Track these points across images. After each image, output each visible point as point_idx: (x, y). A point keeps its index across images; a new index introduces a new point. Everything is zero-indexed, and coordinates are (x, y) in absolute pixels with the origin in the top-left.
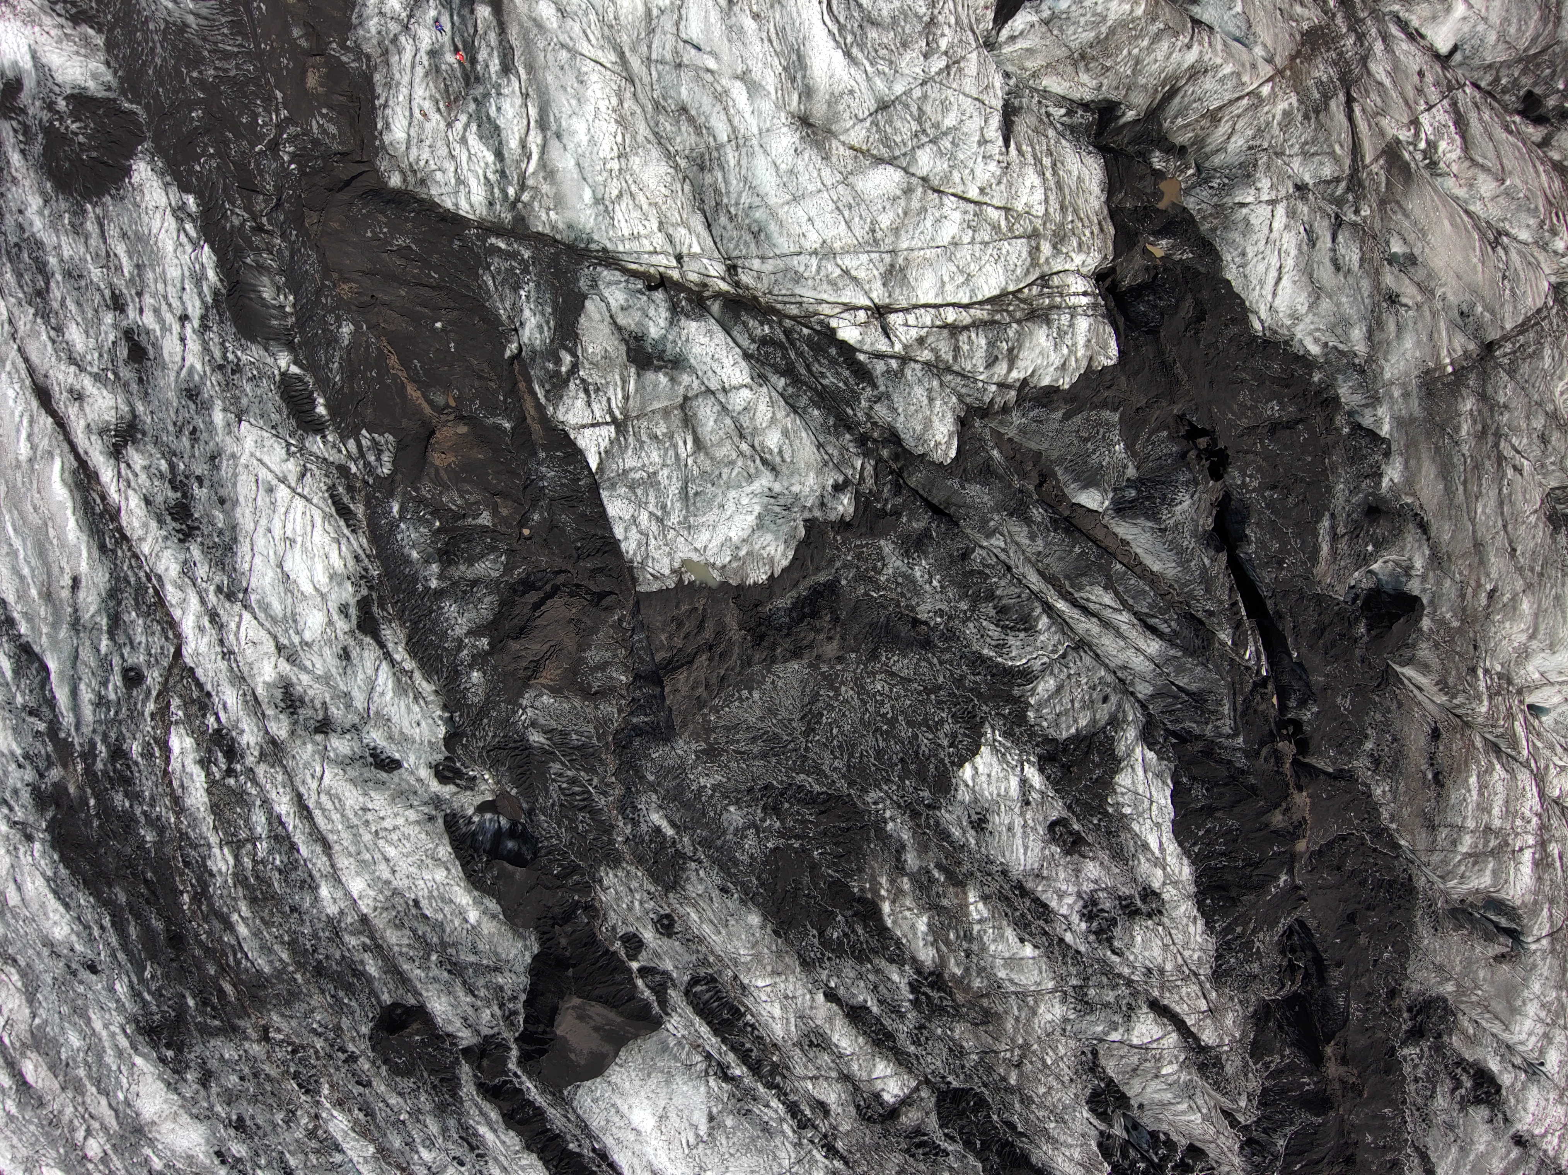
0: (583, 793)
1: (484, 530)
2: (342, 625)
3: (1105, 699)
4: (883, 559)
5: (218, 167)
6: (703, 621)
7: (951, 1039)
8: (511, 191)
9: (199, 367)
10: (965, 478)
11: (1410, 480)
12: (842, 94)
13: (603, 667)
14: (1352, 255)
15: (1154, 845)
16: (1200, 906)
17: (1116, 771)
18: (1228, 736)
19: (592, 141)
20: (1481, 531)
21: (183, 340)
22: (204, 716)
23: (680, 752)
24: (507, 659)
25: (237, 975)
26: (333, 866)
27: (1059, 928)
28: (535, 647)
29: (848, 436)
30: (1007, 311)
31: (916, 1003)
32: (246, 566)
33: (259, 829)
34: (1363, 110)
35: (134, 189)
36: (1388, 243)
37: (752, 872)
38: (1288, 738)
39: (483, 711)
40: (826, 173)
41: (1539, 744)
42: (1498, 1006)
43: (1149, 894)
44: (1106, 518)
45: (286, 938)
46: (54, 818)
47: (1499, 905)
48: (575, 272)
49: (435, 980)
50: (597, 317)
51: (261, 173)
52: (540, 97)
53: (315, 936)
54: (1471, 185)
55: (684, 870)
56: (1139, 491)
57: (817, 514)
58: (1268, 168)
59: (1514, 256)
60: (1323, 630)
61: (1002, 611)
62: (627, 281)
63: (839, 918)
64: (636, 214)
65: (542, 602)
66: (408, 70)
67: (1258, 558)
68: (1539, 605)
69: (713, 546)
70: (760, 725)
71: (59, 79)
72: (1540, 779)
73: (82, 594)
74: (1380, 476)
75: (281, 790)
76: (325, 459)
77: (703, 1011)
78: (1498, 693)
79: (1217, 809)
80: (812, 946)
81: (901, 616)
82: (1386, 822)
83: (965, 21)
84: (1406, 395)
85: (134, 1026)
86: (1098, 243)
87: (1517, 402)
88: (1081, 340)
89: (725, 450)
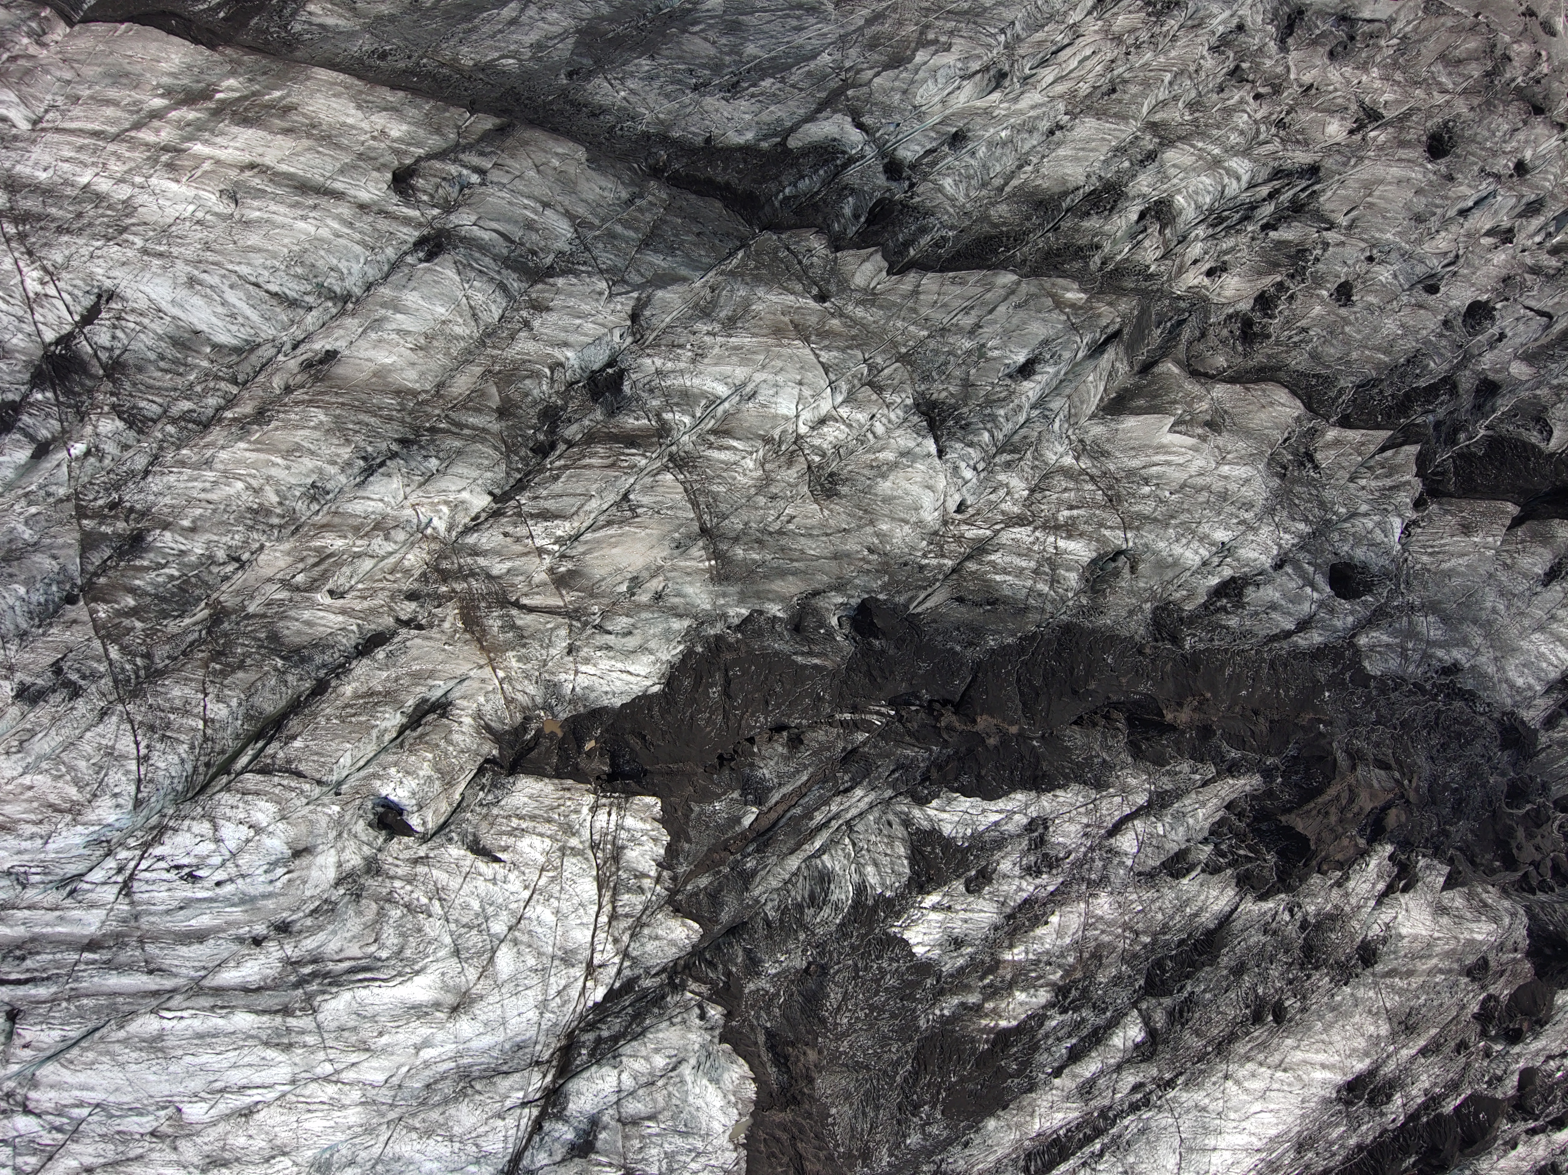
3: (890, 824)
4: (758, 991)
7: (1108, 983)
10: (715, 920)
11: (783, 598)
12: (443, 981)
14: (623, 622)
15: (997, 817)
16: (1046, 790)
17: (940, 832)
18: (931, 754)
19: (439, 1159)
20: (826, 553)
27: (1043, 894)
29: (669, 998)
30: (609, 877)
31: (1076, 1009)
34: (526, 595)
36: (619, 594)
37: (956, 1128)
40: (492, 999)
42: (1170, 574)
43: (1031, 826)
44: (764, 808)
47: (1094, 562)
57: (717, 1033)
58: (553, 672)
61: (812, 899)
62: (533, 1147)
64: (491, 1135)
68: (887, 516)
69: (724, 1120)
72: (1009, 523)
74: (775, 617)
77: (1049, 1166)
78: (942, 547)
79: (980, 772)
80: (1019, 1084)
81: (801, 982)
82: (1015, 640)
84: (724, 595)
86: (577, 796)
87: (744, 515)
88: (640, 825)
89: (660, 1098)
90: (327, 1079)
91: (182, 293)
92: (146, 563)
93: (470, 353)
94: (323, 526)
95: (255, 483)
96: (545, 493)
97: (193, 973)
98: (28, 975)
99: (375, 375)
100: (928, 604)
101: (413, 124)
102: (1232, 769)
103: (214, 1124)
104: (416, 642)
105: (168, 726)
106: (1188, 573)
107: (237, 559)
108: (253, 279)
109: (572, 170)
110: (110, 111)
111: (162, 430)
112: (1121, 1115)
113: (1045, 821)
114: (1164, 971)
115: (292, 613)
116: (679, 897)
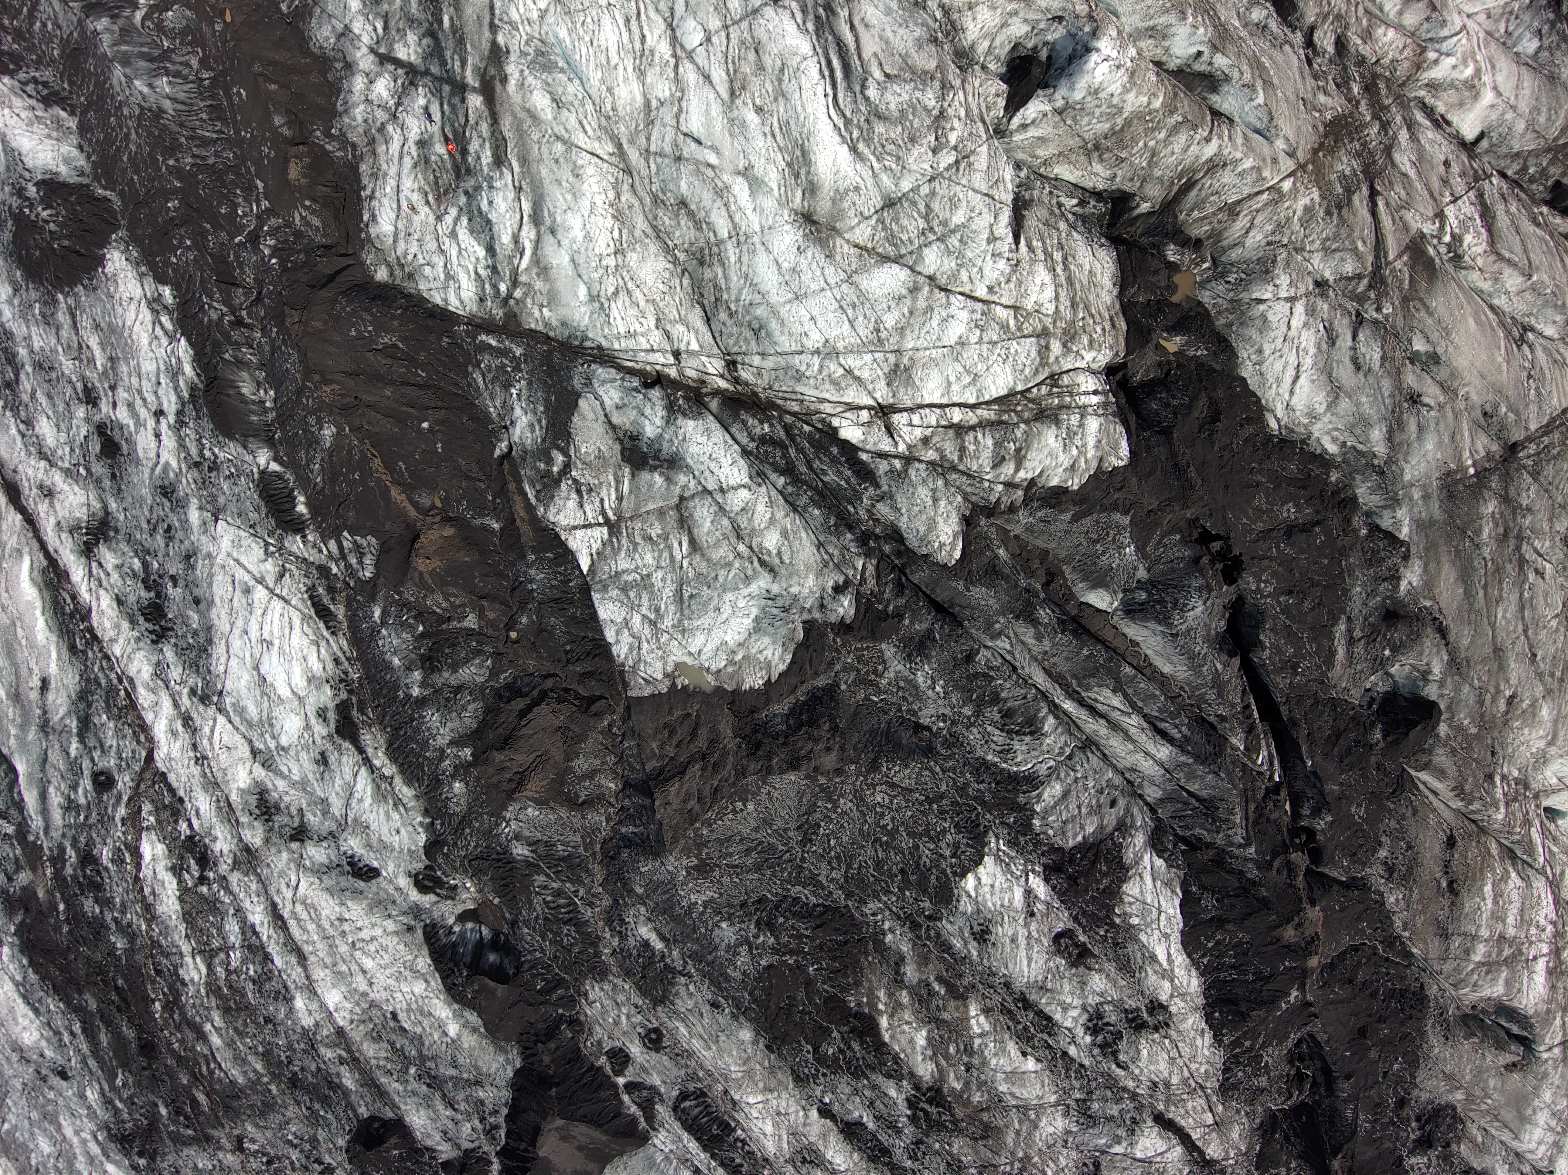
0: (568, 905)
1: (470, 633)
2: (320, 729)
3: (1113, 803)
4: (884, 662)
5: (195, 260)
6: (696, 728)
7: (950, 1153)
8: (503, 287)
9: (174, 464)
10: (970, 580)
11: (1429, 585)
12: (847, 191)
13: (591, 775)
14: (1372, 353)
15: (1162, 957)
16: (1209, 1018)
17: (1123, 880)
18: (1240, 846)
19: (588, 237)
20: (1501, 635)
21: (158, 435)
22: (176, 822)
23: (670, 868)
24: (491, 770)
25: (210, 1085)
26: (308, 977)
27: (1063, 1042)
28: (521, 758)
29: (849, 536)
30: (1015, 411)
31: (913, 1119)
32: (222, 669)
33: (232, 939)
34: (1387, 204)
35: (107, 279)
36: (1410, 341)
37: (745, 989)
38: (1300, 848)
39: (465, 820)
40: (830, 271)
41: (1555, 849)
42: (1508, 1115)
43: (1156, 1007)
44: (1115, 618)
45: (260, 1049)
46: (22, 922)
47: (1512, 1013)
48: (569, 369)
49: (414, 1093)
50: (591, 416)
51: (241, 265)
52: (533, 191)
53: (290, 1047)
54: (1496, 280)
55: (673, 984)
56: (1150, 594)
57: (817, 615)
58: (1288, 264)
59: (1540, 354)
60: (1338, 737)
61: (1007, 714)
62: (622, 379)
63: (835, 1034)
64: (633, 311)
65: (529, 709)
66: (396, 161)
67: (1273, 664)
68: (1559, 711)
69: (708, 650)
70: (754, 835)
71: (30, 164)
72: (1555, 885)
73: (51, 696)
74: (1399, 578)
75: (255, 899)
76: (305, 559)
77: (693, 1127)
78: (1515, 800)
79: (1227, 921)
80: (806, 1062)
81: (903, 721)
82: (1398, 930)
83: (976, 111)
84: (1426, 497)
85: (105, 1133)
86: (1110, 340)
87: (1540, 504)
88: (1091, 441)
89: (721, 552)
113: (1166, 1025)
116: (985, 521)
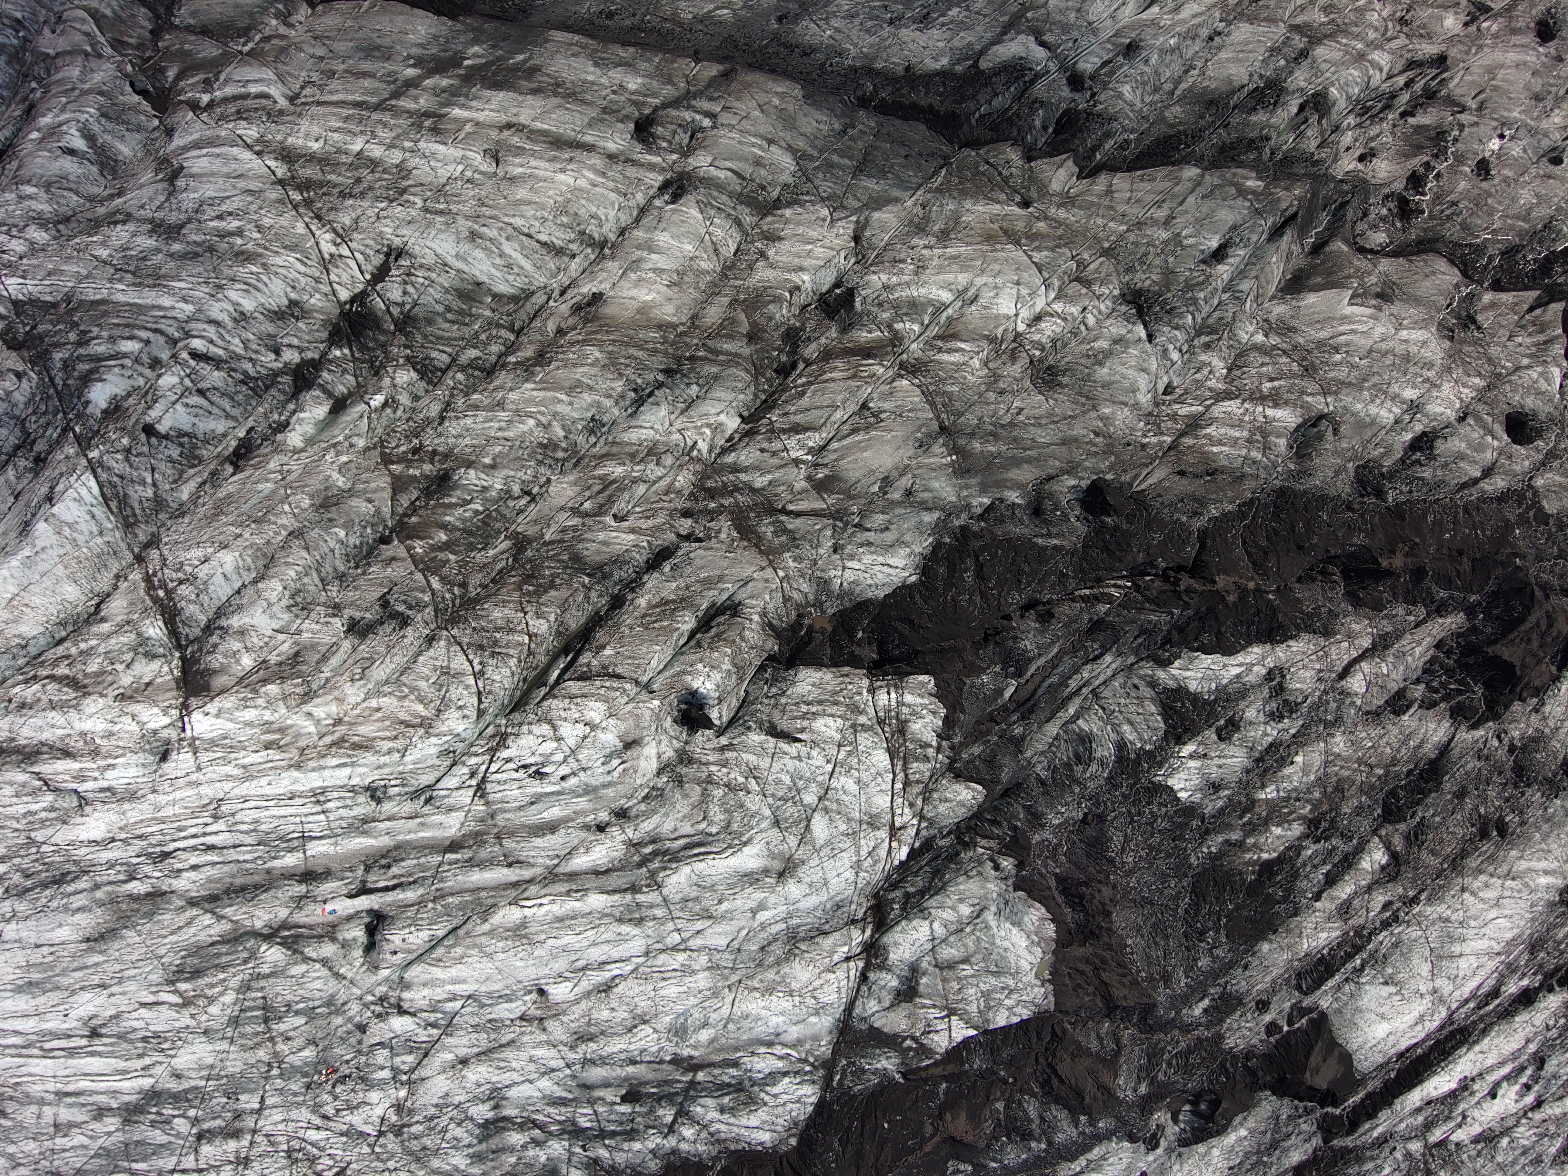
0: (1177, 1057)
1: (1007, 1107)
3: (1136, 687)
4: (1044, 842)
6: (1077, 970)
8: (807, 1067)
10: (996, 781)
11: (1019, 485)
13: (1100, 1039)
14: (879, 519)
15: (1238, 670)
16: (1280, 642)
17: (1187, 689)
18: (1172, 618)
19: (783, 1013)
20: (1055, 439)
23: (1164, 999)
24: (1095, 1105)
28: (1089, 1086)
29: (962, 854)
30: (898, 748)
34: (790, 502)
36: (874, 494)
37: (1239, 951)
40: (812, 863)
42: (1369, 433)
43: (1269, 676)
44: (1022, 681)
47: (1300, 428)
48: (856, 1030)
49: (1279, 1158)
50: (884, 1019)
52: (754, 1044)
56: (1012, 665)
57: (1011, 882)
58: (823, 570)
60: (1106, 549)
61: (1078, 758)
62: (863, 996)
63: (1270, 890)
64: (825, 987)
65: (1058, 1077)
66: (731, 1127)
67: (1059, 592)
68: (1107, 400)
69: (1030, 958)
72: (1218, 398)
74: (1014, 504)
77: (1319, 983)
78: (1159, 426)
79: (1219, 629)
80: (1285, 909)
81: (1080, 831)
82: (1235, 507)
84: (967, 487)
86: (855, 680)
87: (978, 410)
88: (918, 701)
89: (970, 943)
90: (675, 949)
91: (465, 247)
92: (454, 500)
93: (716, 285)
94: (603, 456)
95: (543, 419)
96: (793, 409)
97: (548, 862)
98: (395, 881)
99: (639, 311)
100: (1150, 481)
101: (647, 76)
102: (1441, 610)
103: (577, 1002)
104: (699, 553)
105: (496, 643)
106: (1383, 432)
107: (528, 493)
108: (526, 230)
109: (791, 107)
110: (367, 83)
111: (454, 377)
112: (1374, 932)
113: (1281, 669)
114: (1398, 799)
115: (588, 536)
116: (957, 765)
